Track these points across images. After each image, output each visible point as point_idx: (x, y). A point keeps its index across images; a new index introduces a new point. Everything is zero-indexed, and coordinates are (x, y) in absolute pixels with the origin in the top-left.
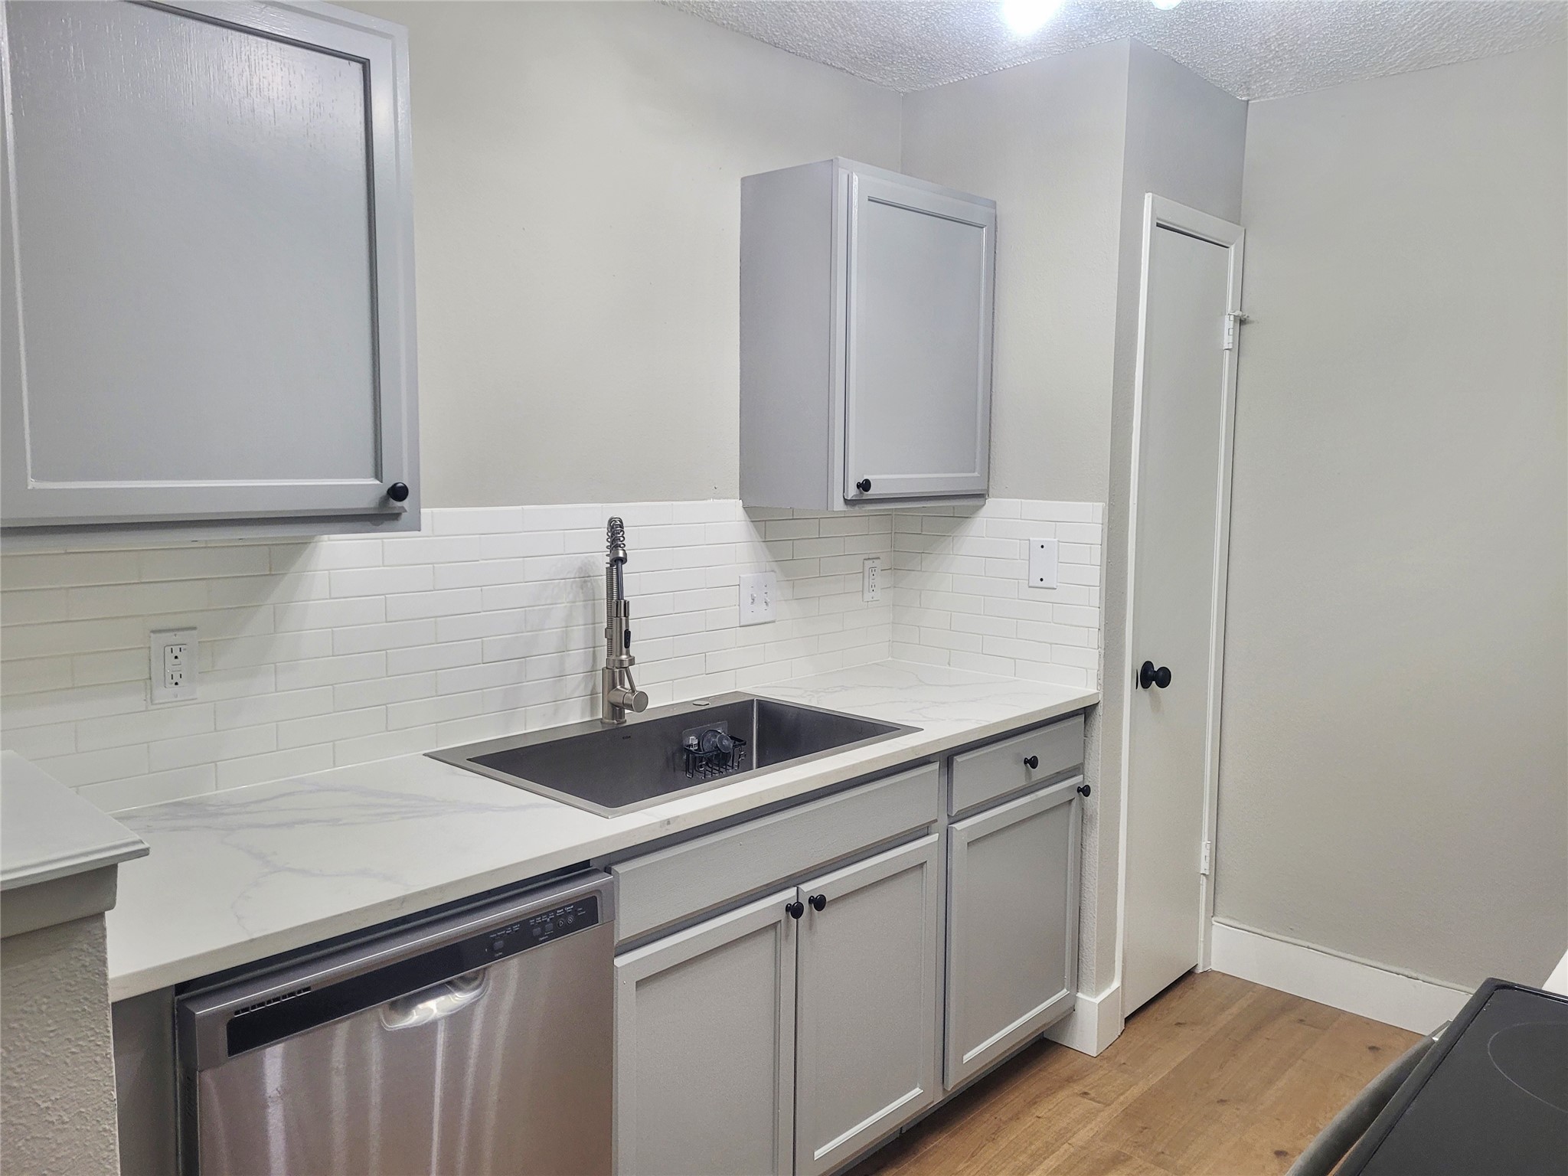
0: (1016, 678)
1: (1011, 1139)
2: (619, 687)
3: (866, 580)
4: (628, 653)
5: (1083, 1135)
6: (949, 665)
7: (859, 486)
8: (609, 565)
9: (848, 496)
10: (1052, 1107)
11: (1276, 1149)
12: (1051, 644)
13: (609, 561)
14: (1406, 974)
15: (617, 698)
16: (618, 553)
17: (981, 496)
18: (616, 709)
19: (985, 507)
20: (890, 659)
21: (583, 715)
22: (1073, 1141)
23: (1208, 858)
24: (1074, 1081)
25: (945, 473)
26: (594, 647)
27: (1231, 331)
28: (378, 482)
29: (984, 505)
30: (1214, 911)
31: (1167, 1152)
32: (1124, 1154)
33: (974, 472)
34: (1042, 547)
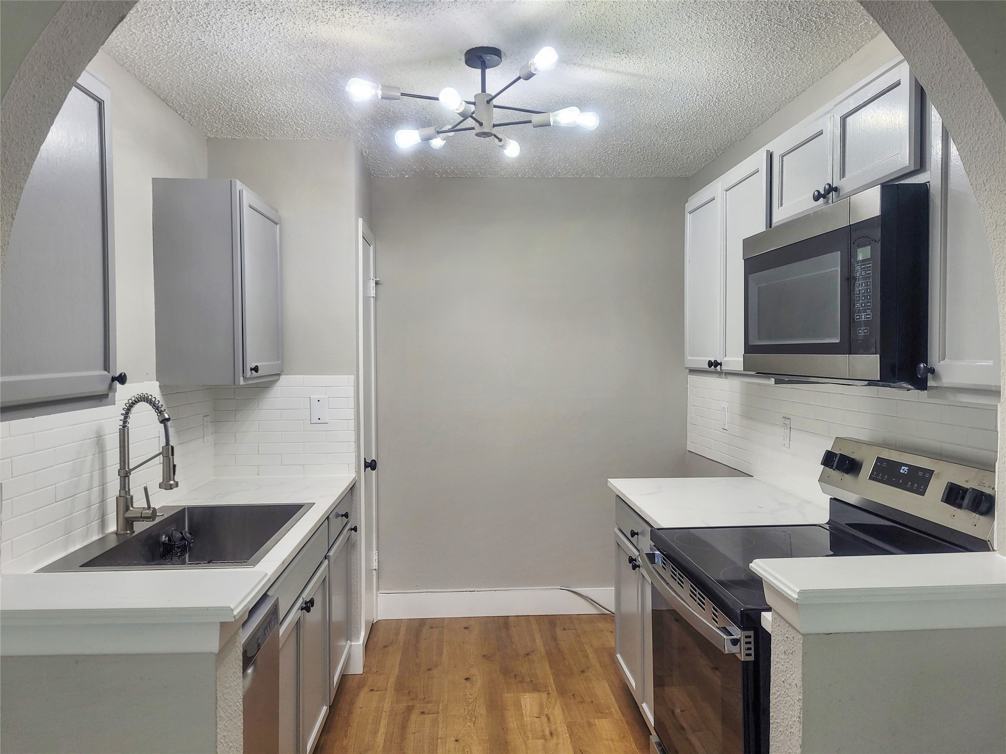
0: (304, 476)
1: (357, 721)
2: (131, 509)
3: (205, 430)
4: (174, 480)
5: (387, 706)
6: (258, 475)
7: (251, 369)
8: (122, 427)
9: (246, 375)
10: (362, 702)
11: (464, 678)
12: (326, 454)
13: (122, 424)
14: (470, 590)
15: (128, 515)
16: (164, 416)
17: (279, 375)
18: (129, 523)
19: (280, 380)
20: (214, 478)
21: (98, 534)
22: (385, 710)
23: (377, 560)
24: (362, 687)
25: (265, 362)
26: (103, 485)
27: (374, 288)
28: (106, 373)
29: (279, 380)
30: (378, 589)
31: (426, 697)
32: (411, 706)
33: (278, 361)
34: (319, 401)
